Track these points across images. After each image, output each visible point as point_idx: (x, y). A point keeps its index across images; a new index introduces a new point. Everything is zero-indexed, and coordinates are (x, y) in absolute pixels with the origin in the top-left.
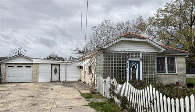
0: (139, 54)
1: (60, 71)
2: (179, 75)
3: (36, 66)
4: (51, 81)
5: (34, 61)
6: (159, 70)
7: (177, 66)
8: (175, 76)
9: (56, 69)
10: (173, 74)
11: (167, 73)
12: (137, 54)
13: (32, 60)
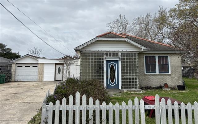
0: (118, 54)
1: (63, 71)
2: (173, 76)
3: (41, 65)
4: (55, 80)
5: (40, 61)
6: (148, 70)
7: (171, 66)
8: (168, 76)
9: (59, 69)
10: (165, 75)
11: (157, 73)
12: (115, 54)
13: (38, 60)
